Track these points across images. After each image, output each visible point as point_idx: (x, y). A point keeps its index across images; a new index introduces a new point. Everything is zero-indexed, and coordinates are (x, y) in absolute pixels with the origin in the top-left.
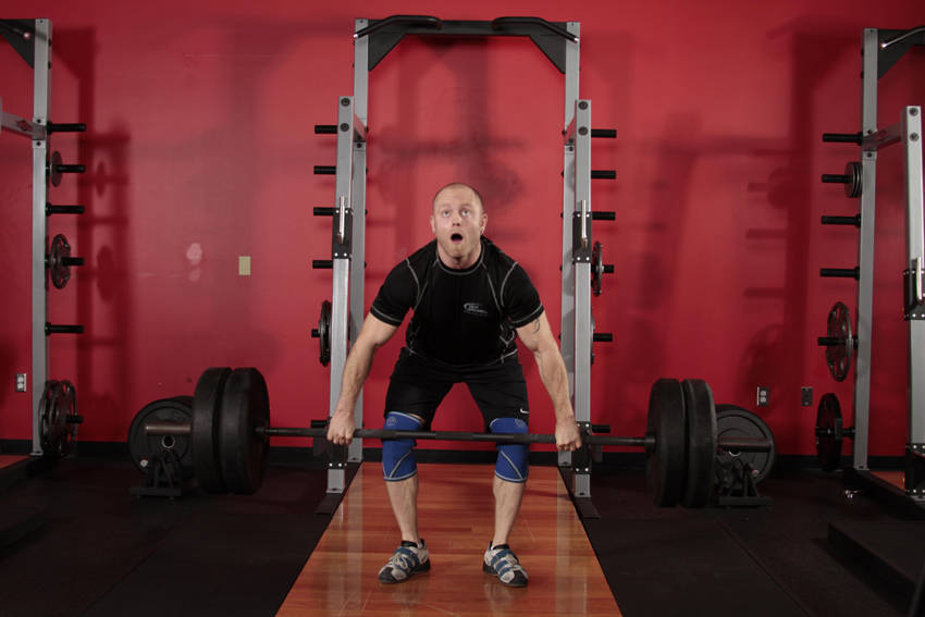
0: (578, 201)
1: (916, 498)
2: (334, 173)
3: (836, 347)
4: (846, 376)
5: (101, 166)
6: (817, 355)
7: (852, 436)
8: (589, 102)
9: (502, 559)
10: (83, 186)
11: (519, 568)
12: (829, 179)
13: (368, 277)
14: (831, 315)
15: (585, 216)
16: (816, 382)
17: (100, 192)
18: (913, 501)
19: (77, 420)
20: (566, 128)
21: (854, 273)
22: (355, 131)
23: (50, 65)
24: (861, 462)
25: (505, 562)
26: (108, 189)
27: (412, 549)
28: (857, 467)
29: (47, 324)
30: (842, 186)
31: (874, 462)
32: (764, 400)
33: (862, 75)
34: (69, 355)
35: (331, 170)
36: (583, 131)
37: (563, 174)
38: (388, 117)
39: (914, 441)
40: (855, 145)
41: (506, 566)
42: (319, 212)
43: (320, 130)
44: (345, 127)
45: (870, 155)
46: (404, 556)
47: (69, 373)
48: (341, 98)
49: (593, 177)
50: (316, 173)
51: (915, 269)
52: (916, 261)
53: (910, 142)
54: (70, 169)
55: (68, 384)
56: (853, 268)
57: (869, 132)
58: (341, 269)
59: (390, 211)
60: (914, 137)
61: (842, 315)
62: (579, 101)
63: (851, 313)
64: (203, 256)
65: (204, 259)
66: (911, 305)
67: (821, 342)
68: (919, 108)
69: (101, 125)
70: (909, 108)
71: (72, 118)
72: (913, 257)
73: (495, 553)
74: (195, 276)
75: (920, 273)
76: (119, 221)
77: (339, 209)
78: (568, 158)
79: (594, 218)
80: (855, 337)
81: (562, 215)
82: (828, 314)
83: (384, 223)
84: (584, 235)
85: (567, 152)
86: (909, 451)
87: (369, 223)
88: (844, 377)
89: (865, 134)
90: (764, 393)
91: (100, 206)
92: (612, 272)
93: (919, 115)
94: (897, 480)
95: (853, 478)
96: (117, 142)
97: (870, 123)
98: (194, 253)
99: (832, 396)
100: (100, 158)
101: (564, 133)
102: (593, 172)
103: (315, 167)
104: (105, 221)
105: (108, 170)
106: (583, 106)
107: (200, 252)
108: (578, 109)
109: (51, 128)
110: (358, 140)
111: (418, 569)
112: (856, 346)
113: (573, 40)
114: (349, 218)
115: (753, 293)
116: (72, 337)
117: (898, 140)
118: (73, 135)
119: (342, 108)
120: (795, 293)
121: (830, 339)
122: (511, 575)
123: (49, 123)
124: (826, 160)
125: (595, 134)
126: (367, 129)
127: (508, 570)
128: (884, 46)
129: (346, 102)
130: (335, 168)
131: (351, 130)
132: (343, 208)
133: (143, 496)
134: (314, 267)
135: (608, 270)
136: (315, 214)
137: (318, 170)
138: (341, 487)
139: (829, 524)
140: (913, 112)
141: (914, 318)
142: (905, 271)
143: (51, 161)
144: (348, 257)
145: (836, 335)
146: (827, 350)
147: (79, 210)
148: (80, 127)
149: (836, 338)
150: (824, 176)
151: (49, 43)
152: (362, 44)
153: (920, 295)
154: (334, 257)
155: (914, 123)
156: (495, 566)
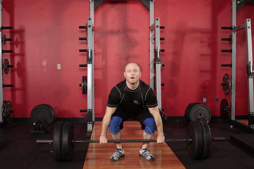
0: (156, 46)
1: (252, 127)
3: (226, 86)
5: (17, 39)
6: (219, 88)
7: (231, 111)
8: (159, 18)
9: (146, 153)
10: (12, 45)
11: (151, 155)
12: (223, 39)
13: (95, 69)
14: (224, 77)
15: (159, 51)
16: (220, 96)
17: (17, 46)
18: (251, 128)
19: (13, 112)
20: (150, 26)
21: (231, 66)
23: (2, 10)
24: (233, 118)
25: (147, 154)
26: (19, 46)
27: (120, 151)
28: (232, 119)
29: (3, 85)
30: (228, 41)
31: (236, 117)
32: (205, 101)
33: (232, 11)
34: (9, 93)
35: (86, 39)
36: (157, 27)
37: (150, 39)
38: (99, 24)
39: (251, 112)
40: (230, 30)
41: (147, 155)
42: (81, 51)
43: (80, 27)
44: (90, 26)
45: (234, 33)
46: (118, 153)
47: (9, 99)
48: (88, 18)
49: (160, 40)
50: (80, 40)
51: (250, 64)
52: (250, 62)
53: (248, 29)
54: (8, 40)
55: (9, 101)
56: (230, 64)
57: (234, 26)
58: (90, 67)
59: (100, 50)
60: (249, 27)
61: (227, 77)
62: (156, 18)
63: (230, 76)
64: (47, 64)
66: (249, 74)
67: (222, 85)
68: (250, 19)
69: (16, 27)
70: (247, 19)
71: (8, 25)
72: (249, 60)
73: (143, 151)
74: (45, 70)
75: (251, 65)
76: (22, 55)
77: (89, 50)
78: (151, 34)
79: (161, 51)
80: (231, 83)
81: (150, 51)
82: (223, 77)
83: (99, 54)
84: (158, 56)
85: (151, 33)
86: (249, 114)
87: (95, 54)
88: (228, 95)
89: (233, 27)
90: (205, 99)
91: (17, 50)
92: (164, 66)
93: (250, 22)
94: (246, 122)
95: (231, 122)
96: (21, 32)
97: (234, 24)
98: (44, 63)
99: (225, 99)
100: (16, 37)
101: (150, 27)
102: (160, 38)
103: (80, 38)
104: (18, 55)
105: (19, 40)
106: (157, 19)
107: (46, 63)
108: (156, 21)
109: (3, 28)
110: (93, 30)
111: (122, 157)
112: (231, 85)
113: (152, 1)
114: (91, 52)
115: (202, 71)
116: (10, 88)
117: (244, 28)
118: (8, 30)
119: (89, 21)
120: (213, 71)
121: (224, 84)
122: (149, 157)
123: (2, 27)
124: (221, 34)
125: (161, 28)
126: (94, 27)
127: (148, 156)
128: (239, 2)
129: (90, 19)
131: (91, 27)
132: (90, 49)
133: (34, 133)
134: (80, 66)
135: (163, 66)
136: (80, 51)
137: (80, 39)
138: (91, 129)
139: (230, 136)
140: (248, 20)
141: (250, 78)
142: (247, 65)
143: (3, 38)
144: (91, 63)
145: (226, 83)
146: (223, 87)
147: (11, 51)
148: (11, 28)
149: (225, 84)
150: (222, 39)
151: (2, 4)
152: (92, 3)
153: (251, 71)
154: (87, 64)
155: (249, 24)
156: (143, 155)
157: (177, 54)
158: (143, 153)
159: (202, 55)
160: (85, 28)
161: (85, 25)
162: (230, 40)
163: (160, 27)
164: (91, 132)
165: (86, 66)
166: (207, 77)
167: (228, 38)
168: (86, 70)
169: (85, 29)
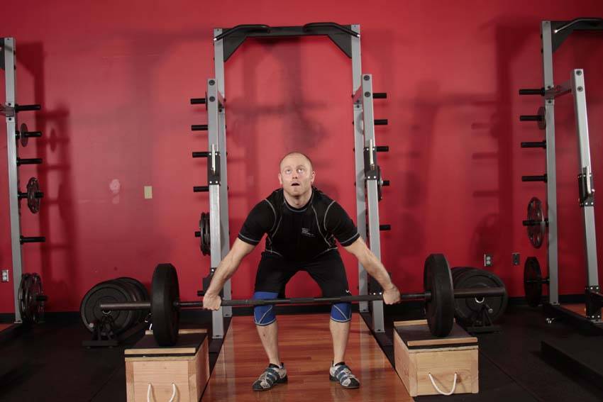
0: (367, 139)
1: (594, 321)
2: (207, 129)
3: (535, 227)
4: (542, 245)
5: (53, 132)
6: (521, 232)
7: (548, 283)
8: (371, 76)
9: (342, 372)
10: (41, 145)
11: (353, 376)
12: (524, 118)
13: (230, 196)
14: (530, 205)
15: (372, 150)
16: (522, 250)
17: (53, 149)
18: (592, 323)
19: (45, 299)
20: (354, 94)
21: (544, 178)
22: (219, 101)
23: (15, 68)
24: (554, 299)
25: (344, 373)
26: (58, 147)
27: (275, 369)
28: (552, 302)
29: (21, 237)
30: (536, 122)
31: (562, 299)
32: (489, 263)
33: (542, 51)
34: (36, 257)
35: (205, 128)
36: (367, 94)
37: (353, 123)
38: (238, 92)
39: (591, 285)
40: (540, 96)
41: (345, 376)
42: (196, 155)
43: (194, 101)
44: (212, 99)
45: (550, 102)
47: (36, 269)
48: (209, 80)
49: (375, 124)
50: (193, 130)
51: (585, 174)
52: (586, 168)
53: (578, 92)
54: (32, 135)
55: (35, 275)
56: (542, 175)
57: (549, 87)
58: (215, 192)
59: (240, 152)
60: (580, 89)
61: (537, 206)
62: (364, 75)
63: (542, 204)
64: (121, 187)
65: (121, 189)
66: (584, 197)
67: (525, 223)
68: (582, 70)
69: (50, 105)
70: (576, 70)
71: (30, 101)
72: (584, 166)
73: (337, 368)
74: (116, 201)
75: (589, 176)
76: (64, 167)
77: (211, 153)
78: (357, 112)
79: (378, 151)
80: (546, 220)
81: (354, 150)
82: (527, 205)
84: (372, 162)
85: (355, 109)
86: (588, 291)
87: (229, 161)
88: (538, 247)
89: (546, 89)
90: (489, 258)
91: (52, 158)
92: (388, 185)
93: (582, 75)
94: (581, 310)
95: (551, 311)
96: (61, 116)
97: (549, 82)
98: (115, 185)
99: (534, 259)
100: (50, 127)
101: (353, 96)
102: (375, 121)
103: (192, 126)
104: (54, 168)
105: (57, 134)
106: (367, 78)
107: (119, 185)
108: (364, 81)
109: (18, 108)
110: (220, 106)
111: (279, 382)
112: (547, 225)
113: (356, 36)
114: (218, 158)
115: (478, 194)
116: (37, 245)
118: (32, 113)
119: (209, 86)
120: (504, 192)
121: (530, 221)
122: (348, 381)
123: (16, 105)
124: (520, 106)
125: (376, 96)
126: (225, 100)
127: (346, 378)
128: (556, 31)
129: (212, 83)
130: (207, 126)
131: (216, 101)
132: (214, 152)
133: (92, 347)
134: (195, 191)
135: (386, 183)
136: (194, 157)
137: (195, 128)
138: (222, 334)
139: (542, 342)
140: (578, 73)
141: (586, 206)
142: (579, 175)
143: (19, 130)
144: (218, 183)
145: (533, 219)
146: (528, 229)
147: (39, 161)
148: (37, 107)
149: (534, 221)
150: (521, 117)
151: (14, 53)
152: (218, 44)
153: (589, 191)
154: (209, 184)
155: (580, 80)
156: (337, 377)
157: (419, 155)
158: (336, 372)
159: (477, 156)
160: (204, 103)
161: (204, 97)
162: (540, 118)
163: (374, 94)
164: (222, 341)
165: (206, 189)
166: (492, 207)
167: (536, 114)
168: (207, 198)
169: (204, 105)
